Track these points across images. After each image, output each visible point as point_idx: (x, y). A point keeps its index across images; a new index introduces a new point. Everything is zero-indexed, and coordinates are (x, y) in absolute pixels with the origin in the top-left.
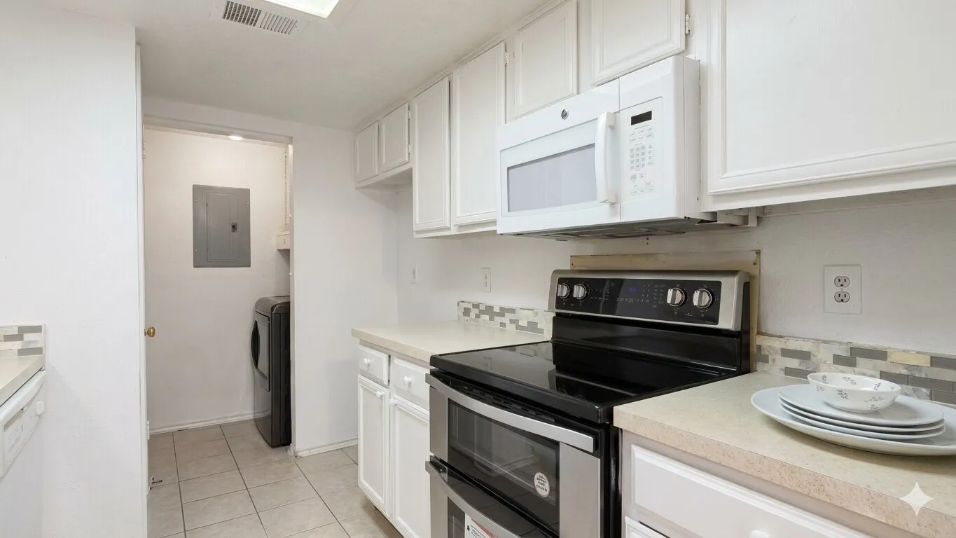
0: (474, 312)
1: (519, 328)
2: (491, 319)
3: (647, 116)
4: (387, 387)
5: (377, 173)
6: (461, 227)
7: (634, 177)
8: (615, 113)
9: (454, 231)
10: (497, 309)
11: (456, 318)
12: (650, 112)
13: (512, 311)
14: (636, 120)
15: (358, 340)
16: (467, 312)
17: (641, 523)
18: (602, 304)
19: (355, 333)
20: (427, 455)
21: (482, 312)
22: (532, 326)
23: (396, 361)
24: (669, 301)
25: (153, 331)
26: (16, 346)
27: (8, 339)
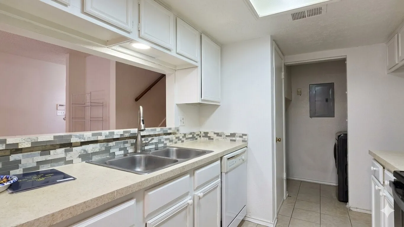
4: (383, 186)
5: (397, 63)
15: (372, 157)
25: (280, 140)
26: (241, 139)
27: (240, 137)
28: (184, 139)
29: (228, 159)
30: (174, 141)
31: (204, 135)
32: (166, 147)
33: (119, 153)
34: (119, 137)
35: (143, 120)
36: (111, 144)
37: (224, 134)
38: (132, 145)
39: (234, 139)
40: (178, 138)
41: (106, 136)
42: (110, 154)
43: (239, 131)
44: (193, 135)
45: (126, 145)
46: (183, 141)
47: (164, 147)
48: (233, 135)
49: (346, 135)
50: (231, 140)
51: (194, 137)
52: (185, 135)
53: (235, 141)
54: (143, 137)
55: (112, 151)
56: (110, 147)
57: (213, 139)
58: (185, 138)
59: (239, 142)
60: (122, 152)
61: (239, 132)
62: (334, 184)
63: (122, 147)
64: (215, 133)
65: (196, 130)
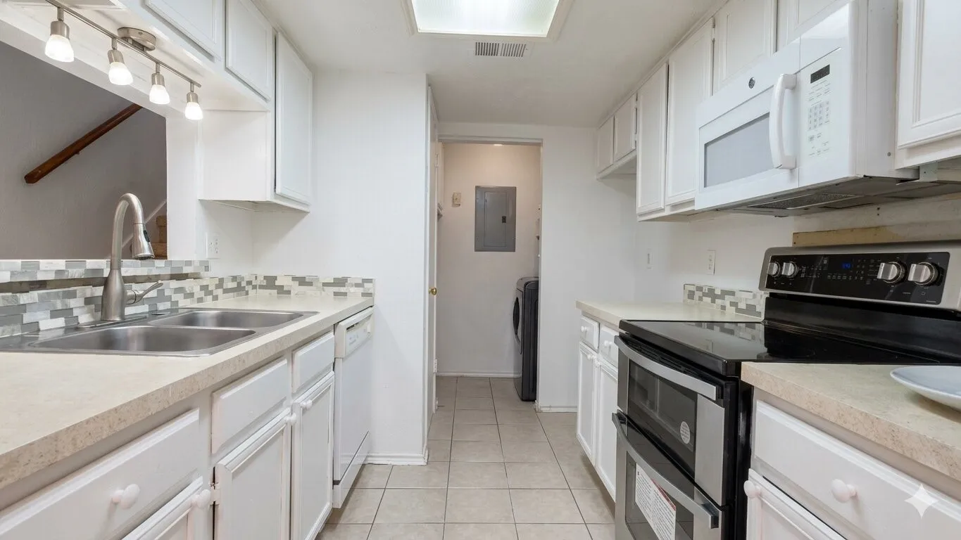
0: (698, 294)
1: (738, 310)
2: (713, 301)
3: (824, 72)
4: (597, 352)
5: (611, 163)
6: (675, 206)
7: (811, 138)
8: (796, 74)
9: (667, 212)
10: (718, 292)
11: (682, 301)
12: (829, 66)
13: (732, 293)
14: (816, 76)
15: (580, 311)
16: (691, 295)
17: (764, 477)
18: (813, 282)
19: (579, 305)
20: (615, 409)
21: (705, 295)
22: (750, 309)
23: (604, 329)
24: (880, 276)
25: (436, 291)
26: (361, 290)
27: (357, 285)
28: (220, 292)
29: (348, 329)
30: (196, 296)
31: (264, 283)
32: (177, 310)
33: (51, 326)
34: (51, 277)
35: (145, 232)
36: (24, 298)
37: (317, 279)
38: (88, 301)
39: (342, 290)
40: (204, 288)
41: (13, 273)
42: (25, 326)
43: (355, 273)
44: (239, 284)
45: (72, 303)
46: (215, 298)
47: (171, 310)
48: (340, 282)
49: (537, 284)
50: (336, 294)
51: (240, 288)
52: (221, 280)
53: (345, 294)
54: (126, 280)
55: (27, 318)
56: (23, 308)
57: (289, 292)
58: (222, 290)
59: (354, 298)
60: (60, 322)
61: (355, 275)
62: (512, 375)
63: (59, 307)
64: (294, 279)
65: (245, 273)
